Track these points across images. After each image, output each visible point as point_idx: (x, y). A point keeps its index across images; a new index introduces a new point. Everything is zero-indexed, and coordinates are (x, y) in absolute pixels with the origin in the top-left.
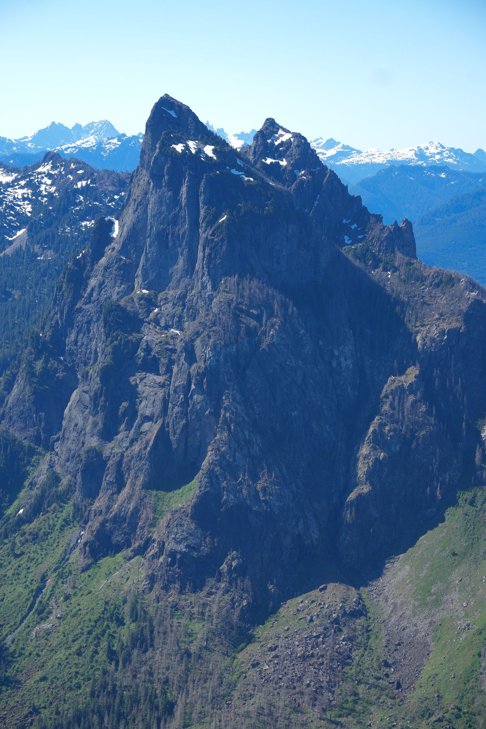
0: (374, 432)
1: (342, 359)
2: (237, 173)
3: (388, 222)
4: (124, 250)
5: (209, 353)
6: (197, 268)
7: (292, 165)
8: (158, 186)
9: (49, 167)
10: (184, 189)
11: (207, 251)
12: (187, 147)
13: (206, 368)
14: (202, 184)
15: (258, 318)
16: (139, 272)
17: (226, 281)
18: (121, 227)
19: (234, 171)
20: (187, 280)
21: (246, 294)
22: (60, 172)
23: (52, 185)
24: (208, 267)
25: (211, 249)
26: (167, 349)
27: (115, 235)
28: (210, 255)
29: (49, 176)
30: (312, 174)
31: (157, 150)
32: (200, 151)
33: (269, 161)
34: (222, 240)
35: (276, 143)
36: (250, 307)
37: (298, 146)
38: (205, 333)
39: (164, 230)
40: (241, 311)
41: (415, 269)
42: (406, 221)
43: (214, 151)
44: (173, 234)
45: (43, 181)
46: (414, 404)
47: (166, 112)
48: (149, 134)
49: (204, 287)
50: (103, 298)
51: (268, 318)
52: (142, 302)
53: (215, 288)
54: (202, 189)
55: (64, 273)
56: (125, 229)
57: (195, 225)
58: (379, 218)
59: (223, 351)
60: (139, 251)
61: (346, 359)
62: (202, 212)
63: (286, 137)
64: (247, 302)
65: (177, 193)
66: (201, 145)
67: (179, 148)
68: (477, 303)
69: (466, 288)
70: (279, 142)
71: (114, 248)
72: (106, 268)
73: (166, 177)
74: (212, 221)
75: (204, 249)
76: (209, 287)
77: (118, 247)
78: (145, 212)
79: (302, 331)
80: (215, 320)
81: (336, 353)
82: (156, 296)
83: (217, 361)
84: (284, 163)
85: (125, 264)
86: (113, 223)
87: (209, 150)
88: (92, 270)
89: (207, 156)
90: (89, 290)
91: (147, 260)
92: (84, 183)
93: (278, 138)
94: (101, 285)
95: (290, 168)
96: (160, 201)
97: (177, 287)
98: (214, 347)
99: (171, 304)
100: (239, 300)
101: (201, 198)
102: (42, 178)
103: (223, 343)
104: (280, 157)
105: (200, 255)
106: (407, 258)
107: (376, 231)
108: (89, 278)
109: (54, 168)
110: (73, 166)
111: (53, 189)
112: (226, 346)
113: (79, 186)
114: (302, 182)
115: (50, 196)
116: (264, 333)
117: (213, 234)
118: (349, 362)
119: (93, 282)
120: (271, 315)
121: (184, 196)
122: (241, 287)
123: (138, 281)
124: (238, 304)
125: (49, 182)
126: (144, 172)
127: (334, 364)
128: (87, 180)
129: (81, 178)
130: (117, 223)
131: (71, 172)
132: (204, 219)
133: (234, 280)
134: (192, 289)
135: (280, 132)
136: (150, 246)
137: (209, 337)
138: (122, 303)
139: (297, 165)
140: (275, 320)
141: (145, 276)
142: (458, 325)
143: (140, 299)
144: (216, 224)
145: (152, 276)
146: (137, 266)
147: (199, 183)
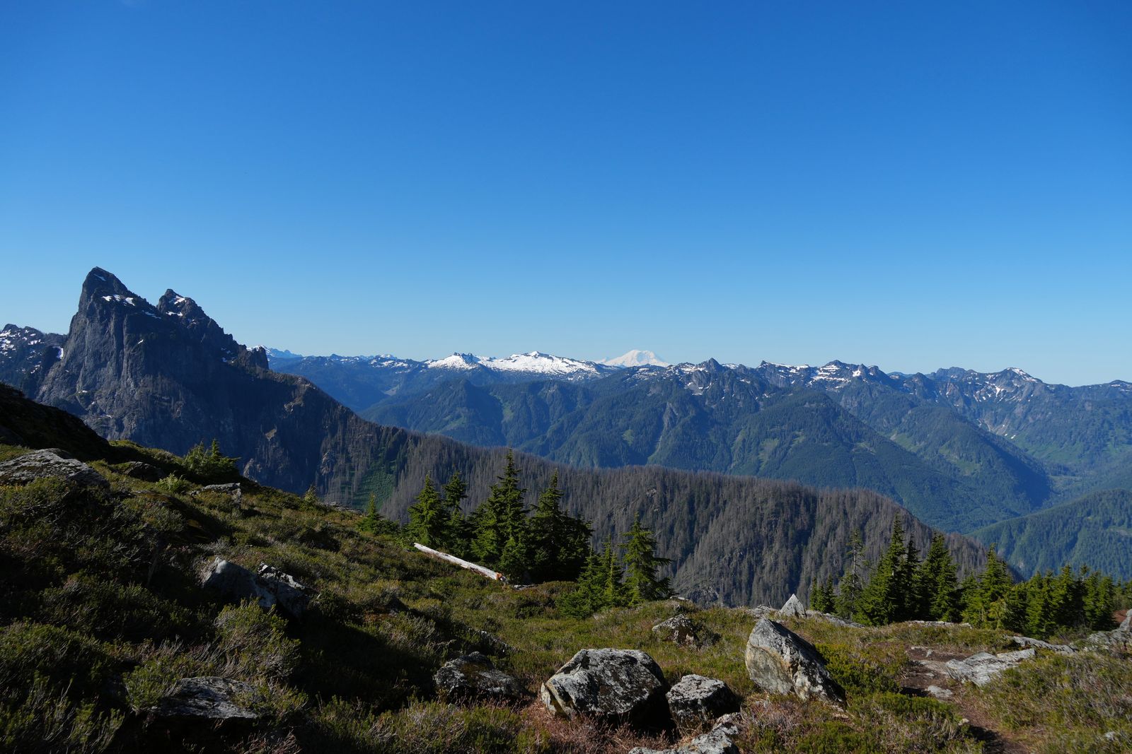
0: (250, 468)
1: (226, 426)
2: (150, 314)
3: (249, 349)
4: (66, 367)
5: (133, 425)
6: (122, 374)
7: (186, 316)
8: (92, 322)
9: (8, 333)
10: (112, 324)
11: (130, 362)
12: (114, 298)
13: (132, 435)
14: (125, 320)
15: (169, 401)
16: (80, 380)
17: (144, 381)
18: (66, 352)
19: (147, 313)
20: (116, 383)
21: (160, 387)
22: (17, 336)
23: (11, 344)
24: (131, 372)
25: (133, 361)
26: (102, 427)
27: (62, 356)
28: (132, 364)
29: (9, 338)
30: (199, 321)
31: (92, 300)
32: (122, 300)
33: (170, 313)
34: (141, 354)
35: (175, 303)
36: (163, 395)
37: (189, 304)
38: (131, 413)
39: (97, 351)
40: (156, 398)
41: (269, 375)
42: (261, 348)
43: (133, 301)
44: (105, 353)
45: (4, 341)
46: (275, 449)
47: (98, 278)
48: (85, 291)
49: (128, 385)
50: (52, 398)
51: (175, 402)
52: (83, 398)
53: (136, 385)
54: (125, 323)
55: (21, 383)
56: (68, 353)
57: (120, 346)
58: (244, 347)
59: (144, 423)
60: (80, 366)
61: (229, 426)
62: (125, 339)
63: (181, 300)
64: (160, 391)
65: (106, 325)
66: (124, 297)
67: (108, 298)
68: (309, 388)
69: (302, 383)
70: (176, 302)
71: (60, 366)
72: (54, 379)
73: (99, 317)
74: (133, 343)
75: (128, 361)
76: (132, 385)
77: (63, 364)
78: (83, 340)
79: (199, 410)
80: (138, 404)
81: (222, 422)
82: (93, 394)
83: (140, 430)
84: (181, 315)
85: (68, 376)
86: (59, 350)
87: (129, 300)
88: (43, 381)
89: (128, 303)
90: (41, 393)
91: (86, 370)
92: (36, 342)
93: (176, 301)
94: (50, 390)
95: (184, 317)
96: (94, 331)
97: (108, 388)
98: (137, 421)
99: (104, 399)
100: (155, 391)
101: (125, 329)
102: (3, 340)
103: (143, 418)
104: (178, 311)
105: (125, 365)
106: (263, 369)
107: (243, 354)
108: (40, 385)
109: (12, 333)
110: (27, 331)
111: (12, 346)
112: (146, 420)
113: (32, 343)
114: (193, 325)
115: (9, 350)
116: (173, 411)
117: (134, 351)
118: (231, 428)
119: (44, 388)
120: (178, 400)
121: (112, 328)
122: (155, 383)
123: (79, 385)
124: (153, 394)
125: (9, 342)
126: (82, 316)
127: (221, 429)
128: (38, 340)
129: (34, 339)
130: (62, 349)
131: (26, 335)
132: (127, 342)
133: (149, 379)
134: (120, 388)
135: (177, 297)
136: (88, 361)
137: (134, 415)
138: (67, 399)
139: (188, 316)
140: (180, 402)
141: (84, 382)
142: (300, 403)
143: (81, 397)
144: (136, 346)
145: (89, 381)
146: (78, 376)
147: (123, 319)
